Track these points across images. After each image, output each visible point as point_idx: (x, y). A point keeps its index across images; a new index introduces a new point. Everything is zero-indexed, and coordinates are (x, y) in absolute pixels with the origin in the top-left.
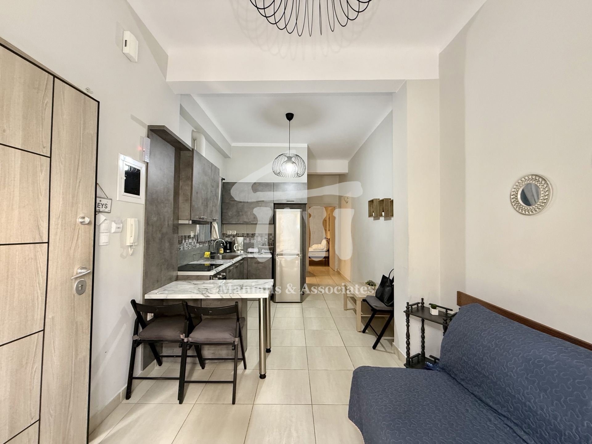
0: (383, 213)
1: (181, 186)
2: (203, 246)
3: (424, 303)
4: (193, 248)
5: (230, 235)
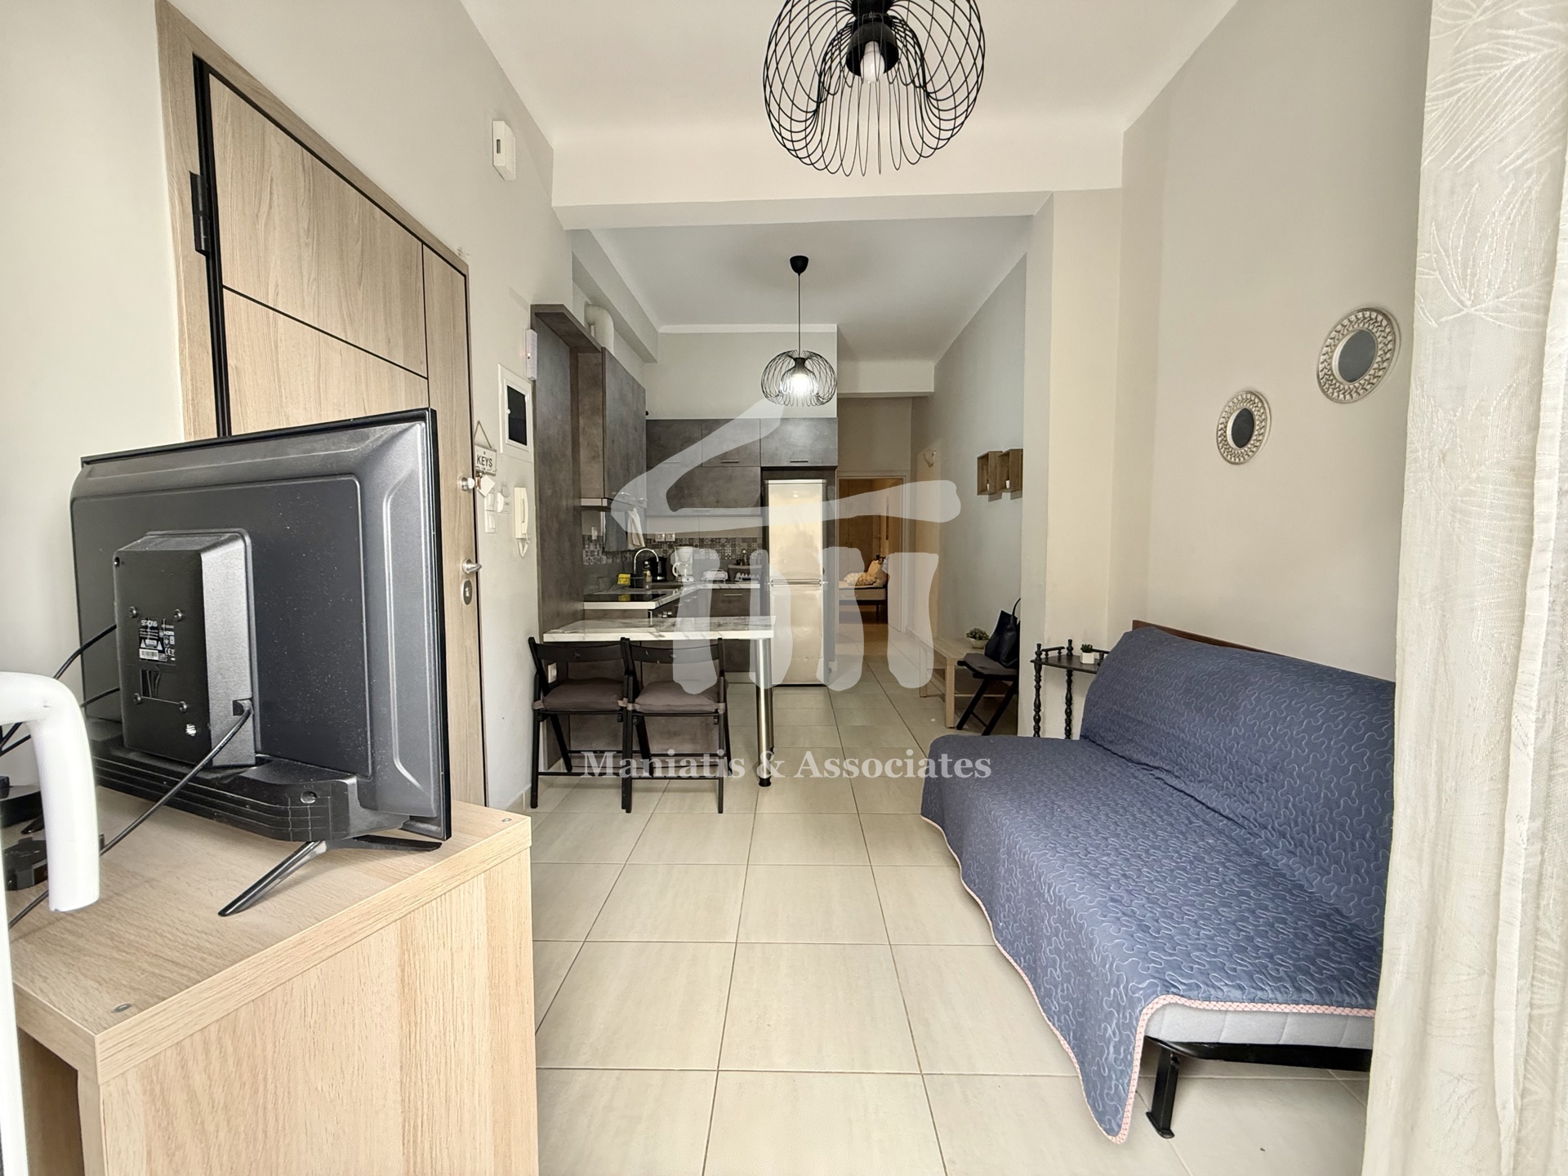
0: (1008, 482)
1: (584, 428)
2: (613, 561)
3: (1072, 649)
4: (597, 563)
5: (661, 542)
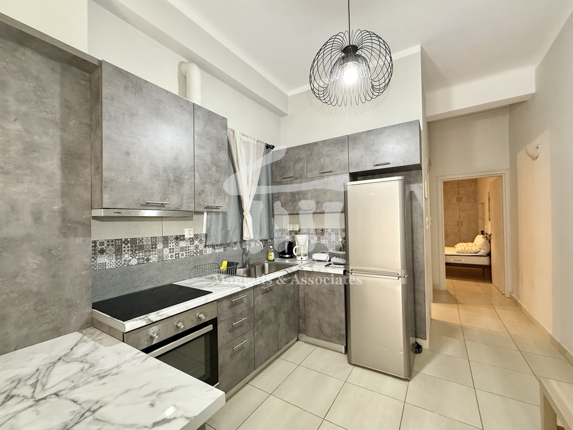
2: (225, 250)
4: (195, 255)
5: (291, 231)
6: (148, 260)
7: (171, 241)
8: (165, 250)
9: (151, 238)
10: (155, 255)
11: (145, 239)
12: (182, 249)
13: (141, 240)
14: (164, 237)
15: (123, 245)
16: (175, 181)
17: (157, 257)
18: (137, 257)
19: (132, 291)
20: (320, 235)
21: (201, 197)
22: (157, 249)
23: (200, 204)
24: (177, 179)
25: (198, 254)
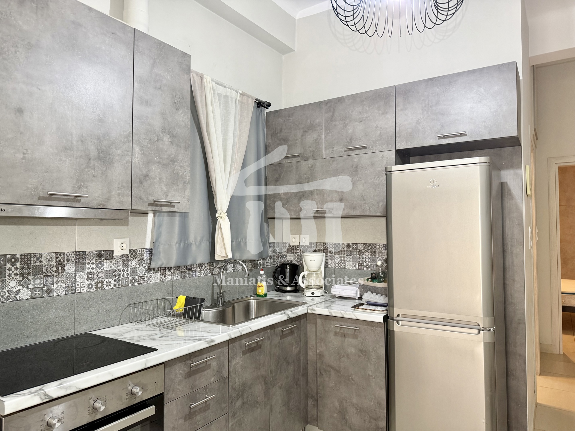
2: (182, 277)
4: (130, 285)
5: (296, 246)
6: (49, 291)
7: (89, 260)
8: (78, 275)
9: (56, 254)
10: (62, 283)
11: (46, 256)
12: (108, 274)
13: (39, 257)
14: (77, 253)
15: (8, 265)
16: (99, 158)
17: (64, 287)
18: (30, 286)
19: (21, 345)
20: (344, 254)
21: (143, 187)
22: (65, 273)
23: (141, 199)
24: (102, 155)
25: (136, 284)
